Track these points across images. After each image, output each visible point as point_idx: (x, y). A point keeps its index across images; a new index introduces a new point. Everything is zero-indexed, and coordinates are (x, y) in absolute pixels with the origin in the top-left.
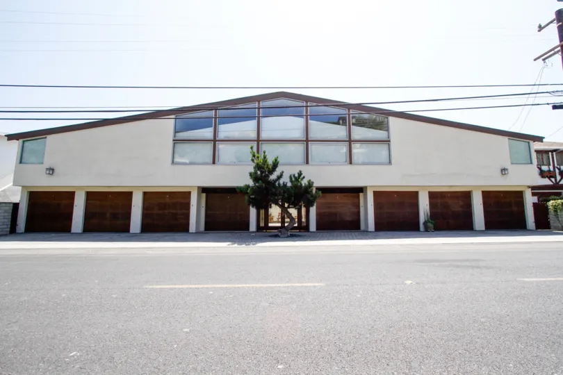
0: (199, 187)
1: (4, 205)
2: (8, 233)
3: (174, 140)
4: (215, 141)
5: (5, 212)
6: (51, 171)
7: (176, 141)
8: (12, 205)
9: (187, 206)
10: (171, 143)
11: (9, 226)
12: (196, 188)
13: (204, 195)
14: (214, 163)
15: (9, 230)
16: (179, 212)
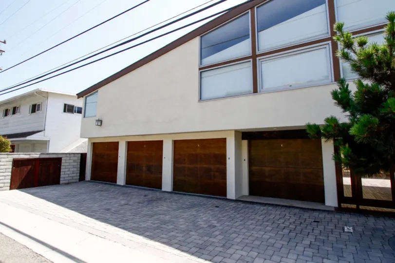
0: (237, 132)
1: (73, 155)
2: (78, 180)
3: (200, 69)
4: (254, 57)
5: (74, 161)
6: (100, 122)
7: (203, 69)
8: (80, 155)
9: (222, 159)
10: (197, 72)
11: (78, 175)
12: (233, 132)
13: (245, 143)
14: (255, 91)
15: (78, 177)
16: (212, 167)
